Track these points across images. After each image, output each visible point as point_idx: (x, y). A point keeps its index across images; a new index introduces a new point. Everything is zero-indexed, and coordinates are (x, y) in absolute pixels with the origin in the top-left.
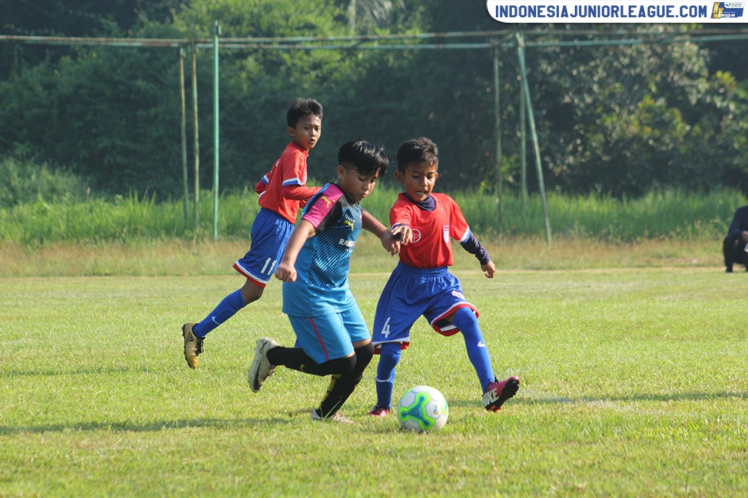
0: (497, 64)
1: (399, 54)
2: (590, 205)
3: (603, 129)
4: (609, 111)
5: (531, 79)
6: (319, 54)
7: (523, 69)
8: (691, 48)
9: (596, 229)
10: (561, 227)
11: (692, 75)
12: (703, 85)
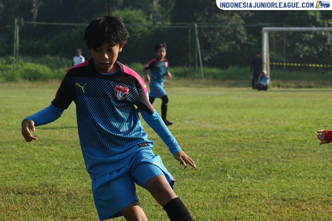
0: (190, 32)
1: (164, 29)
2: (214, 70)
3: (218, 49)
4: (220, 45)
5: (199, 36)
6: (142, 28)
7: (197, 33)
8: (242, 28)
9: (216, 77)
10: (206, 76)
11: (243, 36)
12: (245, 38)
